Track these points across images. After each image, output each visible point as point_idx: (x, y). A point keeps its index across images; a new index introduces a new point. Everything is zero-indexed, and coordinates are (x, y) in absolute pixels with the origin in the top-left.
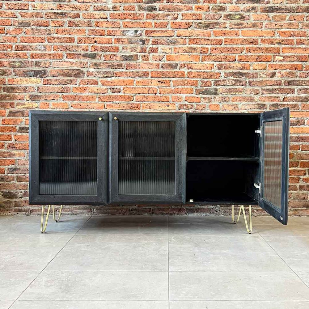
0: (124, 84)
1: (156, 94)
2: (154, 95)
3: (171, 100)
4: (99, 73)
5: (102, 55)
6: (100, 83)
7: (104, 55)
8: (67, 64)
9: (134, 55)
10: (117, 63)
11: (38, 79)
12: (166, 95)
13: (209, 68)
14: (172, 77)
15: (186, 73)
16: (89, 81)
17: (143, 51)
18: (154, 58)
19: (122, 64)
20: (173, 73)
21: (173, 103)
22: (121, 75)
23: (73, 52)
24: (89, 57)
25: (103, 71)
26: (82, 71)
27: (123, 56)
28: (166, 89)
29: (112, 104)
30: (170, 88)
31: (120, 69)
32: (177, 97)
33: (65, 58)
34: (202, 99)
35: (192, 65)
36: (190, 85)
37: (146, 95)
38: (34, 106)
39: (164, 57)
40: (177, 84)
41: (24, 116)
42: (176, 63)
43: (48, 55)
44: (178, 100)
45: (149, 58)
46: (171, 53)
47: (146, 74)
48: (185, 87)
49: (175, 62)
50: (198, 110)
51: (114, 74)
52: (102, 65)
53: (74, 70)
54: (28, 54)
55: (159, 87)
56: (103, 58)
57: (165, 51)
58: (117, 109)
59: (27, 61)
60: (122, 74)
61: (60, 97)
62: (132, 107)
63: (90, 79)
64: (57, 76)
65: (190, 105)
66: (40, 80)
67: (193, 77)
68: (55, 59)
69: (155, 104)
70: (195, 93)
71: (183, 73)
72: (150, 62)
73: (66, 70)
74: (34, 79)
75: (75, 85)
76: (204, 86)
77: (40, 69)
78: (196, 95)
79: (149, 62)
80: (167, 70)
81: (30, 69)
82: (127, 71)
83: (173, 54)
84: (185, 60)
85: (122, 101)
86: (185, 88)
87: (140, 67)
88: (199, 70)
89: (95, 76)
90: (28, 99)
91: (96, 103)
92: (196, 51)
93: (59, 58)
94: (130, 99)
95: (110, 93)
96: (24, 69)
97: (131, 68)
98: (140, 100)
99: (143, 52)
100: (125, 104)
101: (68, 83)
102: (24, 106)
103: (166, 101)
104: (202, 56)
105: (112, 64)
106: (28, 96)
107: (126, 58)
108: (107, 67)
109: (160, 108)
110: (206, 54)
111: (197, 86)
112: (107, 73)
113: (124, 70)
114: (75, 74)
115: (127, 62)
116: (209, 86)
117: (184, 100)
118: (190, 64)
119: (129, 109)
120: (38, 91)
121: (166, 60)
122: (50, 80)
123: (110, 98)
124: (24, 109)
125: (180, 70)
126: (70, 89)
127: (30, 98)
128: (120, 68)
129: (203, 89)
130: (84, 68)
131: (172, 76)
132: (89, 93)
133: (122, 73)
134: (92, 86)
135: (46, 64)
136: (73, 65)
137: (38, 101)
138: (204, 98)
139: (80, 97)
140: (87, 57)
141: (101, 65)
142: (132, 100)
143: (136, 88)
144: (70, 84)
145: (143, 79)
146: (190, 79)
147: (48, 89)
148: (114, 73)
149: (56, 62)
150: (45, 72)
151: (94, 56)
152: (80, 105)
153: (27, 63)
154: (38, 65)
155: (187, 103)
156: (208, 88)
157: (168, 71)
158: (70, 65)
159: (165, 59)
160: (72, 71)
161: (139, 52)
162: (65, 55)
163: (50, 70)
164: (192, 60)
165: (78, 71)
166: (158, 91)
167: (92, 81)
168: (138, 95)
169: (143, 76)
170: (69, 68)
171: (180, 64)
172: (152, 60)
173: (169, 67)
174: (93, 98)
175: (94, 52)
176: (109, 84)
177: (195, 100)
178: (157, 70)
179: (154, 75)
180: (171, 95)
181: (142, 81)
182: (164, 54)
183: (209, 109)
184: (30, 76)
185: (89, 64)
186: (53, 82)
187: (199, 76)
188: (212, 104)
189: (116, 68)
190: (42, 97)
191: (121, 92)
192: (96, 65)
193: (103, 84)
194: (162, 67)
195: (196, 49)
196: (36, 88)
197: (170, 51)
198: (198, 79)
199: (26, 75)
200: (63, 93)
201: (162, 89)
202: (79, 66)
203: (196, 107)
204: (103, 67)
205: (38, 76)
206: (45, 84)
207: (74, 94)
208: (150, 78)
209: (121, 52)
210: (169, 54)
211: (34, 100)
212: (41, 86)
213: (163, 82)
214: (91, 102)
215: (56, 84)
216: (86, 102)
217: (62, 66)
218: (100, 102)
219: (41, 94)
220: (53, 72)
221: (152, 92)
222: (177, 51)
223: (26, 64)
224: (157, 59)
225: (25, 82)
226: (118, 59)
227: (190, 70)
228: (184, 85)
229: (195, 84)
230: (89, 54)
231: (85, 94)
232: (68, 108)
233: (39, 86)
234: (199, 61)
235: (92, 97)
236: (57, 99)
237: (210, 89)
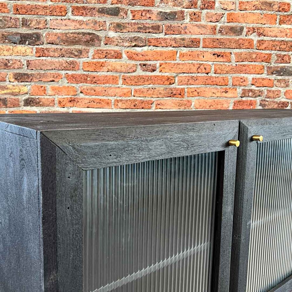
0: (161, 57)
1: (209, 74)
2: (206, 75)
3: (230, 82)
4: (123, 40)
5: (128, 10)
6: (124, 56)
7: (131, 11)
8: (74, 24)
9: (179, 11)
10: (152, 24)
11: (26, 47)
12: (224, 76)
13: (289, 34)
14: (234, 47)
15: (255, 42)
16: (108, 52)
17: (192, 5)
18: (209, 17)
19: (159, 26)
20: (237, 41)
21: (233, 88)
22: (157, 43)
23: (82, 5)
24: (108, 14)
25: (130, 36)
26: (98, 36)
27: (161, 12)
28: (224, 66)
29: (143, 90)
30: (230, 64)
31: (156, 33)
32: (239, 79)
33: (70, 14)
34: (275, 82)
35: (264, 29)
36: (261, 60)
37: (193, 75)
38: (21, 91)
39: (224, 16)
40: (240, 58)
41: (7, 107)
42: (242, 25)
43: (42, 8)
44: (241, 84)
45: (202, 18)
46: (235, 10)
47: (195, 43)
48: (253, 63)
49: (240, 25)
50: (269, 98)
51: (147, 42)
52: (129, 28)
53: (84, 34)
54: (9, 6)
55: (215, 62)
56: (130, 16)
57: (226, 7)
58: (149, 96)
59: (8, 17)
60: (159, 42)
61: (63, 77)
62: (172, 93)
63: (110, 49)
64: (58, 43)
65: (258, 90)
66: (31, 50)
67: (266, 48)
68: (53, 15)
69: (207, 90)
70: (266, 72)
71: (250, 42)
72: (203, 22)
73: (72, 33)
74: (20, 48)
75: (86, 59)
76: (280, 63)
77: (30, 32)
78: (268, 76)
79: (201, 23)
80: (228, 37)
81: (14, 30)
82: (167, 36)
83: (237, 12)
84: (255, 21)
85: (159, 84)
86: (252, 65)
87: (186, 30)
88: (275, 38)
89: (117, 45)
90: (13, 80)
91: (119, 87)
92: (272, 8)
93: (60, 14)
94: (170, 81)
95: (139, 72)
96: (3, 30)
97: (172, 32)
98: (185, 83)
99: (192, 7)
100: (162, 89)
101: (76, 56)
102: (5, 91)
103: (223, 84)
104: (280, 16)
105: (144, 26)
106: (12, 75)
107: (165, 16)
108: (136, 30)
109: (214, 95)
110: (286, 13)
111: (270, 62)
112: (135, 40)
113: (162, 36)
114: (86, 41)
115: (167, 23)
116: (287, 63)
117: (250, 83)
118: (261, 28)
119: (168, 97)
120: (28, 66)
121: (226, 21)
122: (46, 49)
123: (139, 80)
124: (7, 96)
125: (246, 38)
126: (78, 64)
127: (15, 79)
128: (157, 31)
129: (278, 67)
130: (101, 31)
131: (234, 45)
132: (108, 71)
133: (159, 40)
134: (114, 60)
135: (39, 23)
136: (83, 26)
137: (28, 83)
138: (279, 81)
139: (94, 77)
140: (105, 13)
141: (126, 27)
142: (173, 83)
143: (179, 64)
144: (79, 56)
145: (190, 50)
146: (260, 51)
147: (43, 65)
148: (147, 40)
149: (55, 21)
150: (38, 37)
151: (115, 12)
152: (95, 91)
153: (8, 22)
154: (26, 24)
155: (253, 87)
156: (285, 66)
157: (228, 39)
158: (78, 26)
159: (225, 19)
160: (81, 35)
161: (185, 7)
162: (70, 10)
163: (46, 32)
164: (265, 22)
165: (91, 36)
166: (213, 69)
167: (113, 53)
168: (181, 75)
169: (190, 46)
170: (77, 31)
171: (247, 28)
172: (206, 20)
173: (230, 32)
174: (115, 80)
175: (117, 6)
176: (138, 57)
177: (265, 83)
178: (212, 37)
179: (207, 43)
180: (231, 75)
181: (189, 53)
182: (224, 11)
183: (284, 97)
184: (14, 43)
185: (108, 25)
186: (51, 53)
187: (274, 46)
188: (289, 89)
189: (149, 32)
190: (35, 77)
191: (157, 70)
192: (119, 27)
193: (130, 58)
194: (220, 32)
195: (272, 5)
196: (25, 63)
197: (233, 7)
198: (273, 52)
199: (7, 41)
200: (68, 72)
201: (218, 66)
202: (93, 27)
203: (266, 93)
204: (131, 31)
205: (27, 43)
206: (39, 57)
207: (85, 73)
208: (200, 49)
209: (158, 6)
210: (232, 11)
211: (21, 82)
212: (33, 59)
213: (220, 55)
214: (111, 85)
215: (56, 56)
216: (104, 86)
217: (66, 28)
218: (124, 86)
219: (33, 73)
220: (51, 36)
221: (204, 71)
222: (244, 7)
223: (6, 23)
224: (214, 19)
225: (5, 53)
226: (154, 17)
227: (262, 38)
228: (250, 60)
229: (267, 59)
230: (109, 8)
231: (102, 73)
232: (76, 95)
233: (29, 59)
234: (276, 24)
235: (112, 78)
236: (58, 80)
237: (287, 66)
